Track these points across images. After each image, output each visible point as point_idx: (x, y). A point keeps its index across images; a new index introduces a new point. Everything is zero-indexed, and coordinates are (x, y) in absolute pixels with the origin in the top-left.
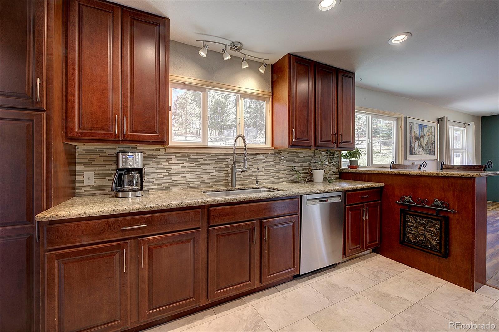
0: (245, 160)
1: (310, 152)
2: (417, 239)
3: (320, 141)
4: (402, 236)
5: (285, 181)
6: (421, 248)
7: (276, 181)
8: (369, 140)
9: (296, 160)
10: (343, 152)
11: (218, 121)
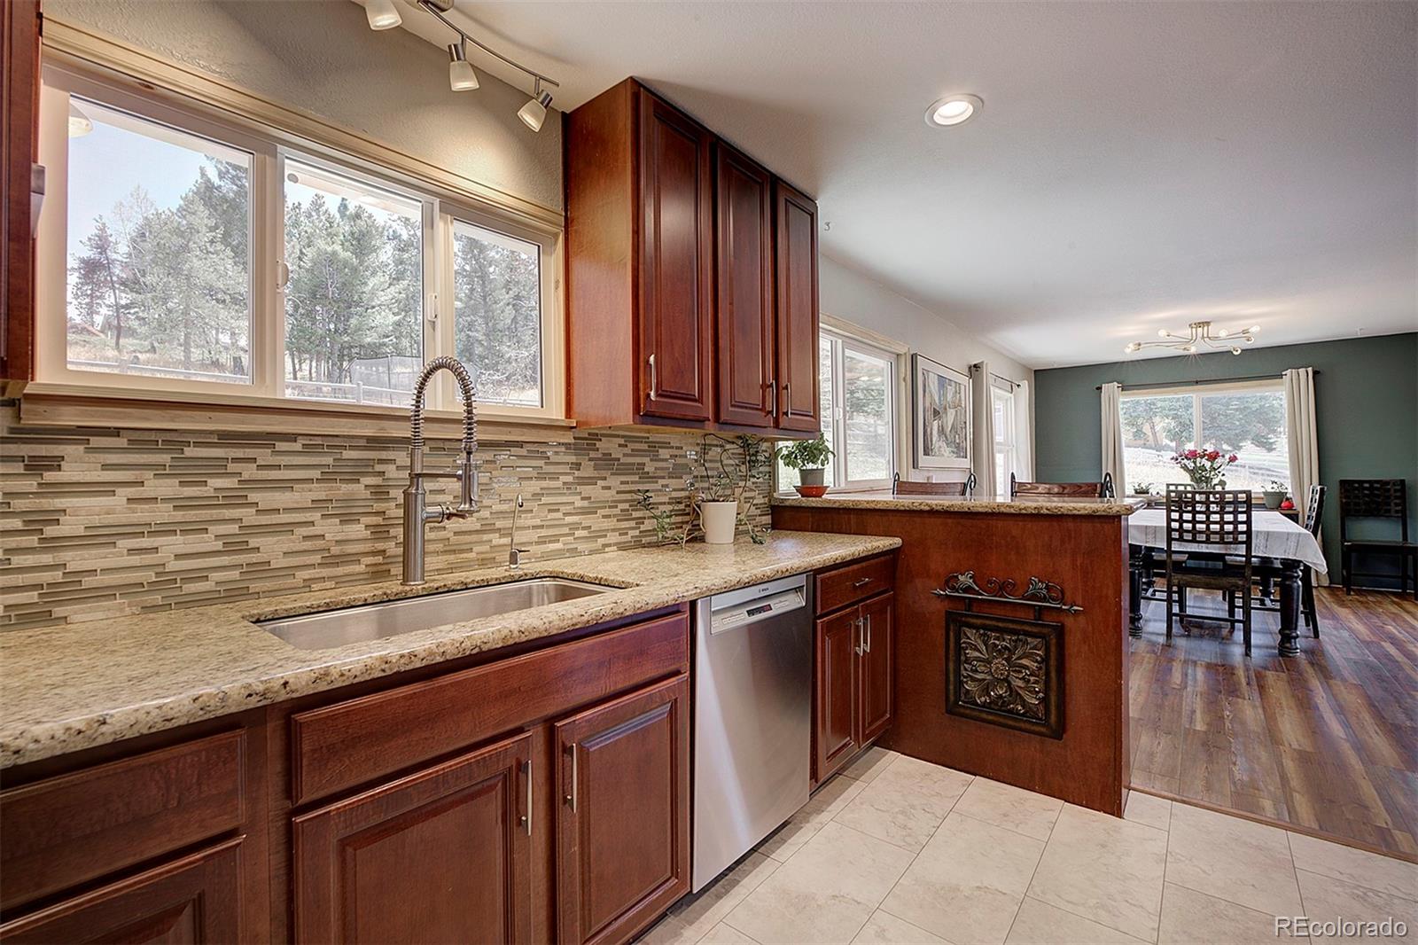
0: (467, 467)
1: (690, 440)
2: (990, 696)
3: (732, 406)
4: (952, 692)
5: (615, 544)
6: (1001, 720)
7: (581, 547)
8: (839, 411)
9: (650, 468)
10: (781, 444)
11: (330, 330)
